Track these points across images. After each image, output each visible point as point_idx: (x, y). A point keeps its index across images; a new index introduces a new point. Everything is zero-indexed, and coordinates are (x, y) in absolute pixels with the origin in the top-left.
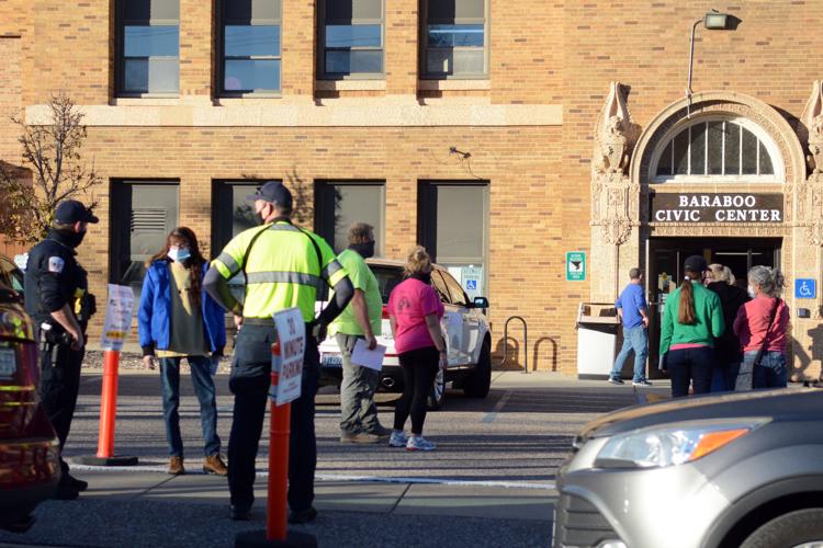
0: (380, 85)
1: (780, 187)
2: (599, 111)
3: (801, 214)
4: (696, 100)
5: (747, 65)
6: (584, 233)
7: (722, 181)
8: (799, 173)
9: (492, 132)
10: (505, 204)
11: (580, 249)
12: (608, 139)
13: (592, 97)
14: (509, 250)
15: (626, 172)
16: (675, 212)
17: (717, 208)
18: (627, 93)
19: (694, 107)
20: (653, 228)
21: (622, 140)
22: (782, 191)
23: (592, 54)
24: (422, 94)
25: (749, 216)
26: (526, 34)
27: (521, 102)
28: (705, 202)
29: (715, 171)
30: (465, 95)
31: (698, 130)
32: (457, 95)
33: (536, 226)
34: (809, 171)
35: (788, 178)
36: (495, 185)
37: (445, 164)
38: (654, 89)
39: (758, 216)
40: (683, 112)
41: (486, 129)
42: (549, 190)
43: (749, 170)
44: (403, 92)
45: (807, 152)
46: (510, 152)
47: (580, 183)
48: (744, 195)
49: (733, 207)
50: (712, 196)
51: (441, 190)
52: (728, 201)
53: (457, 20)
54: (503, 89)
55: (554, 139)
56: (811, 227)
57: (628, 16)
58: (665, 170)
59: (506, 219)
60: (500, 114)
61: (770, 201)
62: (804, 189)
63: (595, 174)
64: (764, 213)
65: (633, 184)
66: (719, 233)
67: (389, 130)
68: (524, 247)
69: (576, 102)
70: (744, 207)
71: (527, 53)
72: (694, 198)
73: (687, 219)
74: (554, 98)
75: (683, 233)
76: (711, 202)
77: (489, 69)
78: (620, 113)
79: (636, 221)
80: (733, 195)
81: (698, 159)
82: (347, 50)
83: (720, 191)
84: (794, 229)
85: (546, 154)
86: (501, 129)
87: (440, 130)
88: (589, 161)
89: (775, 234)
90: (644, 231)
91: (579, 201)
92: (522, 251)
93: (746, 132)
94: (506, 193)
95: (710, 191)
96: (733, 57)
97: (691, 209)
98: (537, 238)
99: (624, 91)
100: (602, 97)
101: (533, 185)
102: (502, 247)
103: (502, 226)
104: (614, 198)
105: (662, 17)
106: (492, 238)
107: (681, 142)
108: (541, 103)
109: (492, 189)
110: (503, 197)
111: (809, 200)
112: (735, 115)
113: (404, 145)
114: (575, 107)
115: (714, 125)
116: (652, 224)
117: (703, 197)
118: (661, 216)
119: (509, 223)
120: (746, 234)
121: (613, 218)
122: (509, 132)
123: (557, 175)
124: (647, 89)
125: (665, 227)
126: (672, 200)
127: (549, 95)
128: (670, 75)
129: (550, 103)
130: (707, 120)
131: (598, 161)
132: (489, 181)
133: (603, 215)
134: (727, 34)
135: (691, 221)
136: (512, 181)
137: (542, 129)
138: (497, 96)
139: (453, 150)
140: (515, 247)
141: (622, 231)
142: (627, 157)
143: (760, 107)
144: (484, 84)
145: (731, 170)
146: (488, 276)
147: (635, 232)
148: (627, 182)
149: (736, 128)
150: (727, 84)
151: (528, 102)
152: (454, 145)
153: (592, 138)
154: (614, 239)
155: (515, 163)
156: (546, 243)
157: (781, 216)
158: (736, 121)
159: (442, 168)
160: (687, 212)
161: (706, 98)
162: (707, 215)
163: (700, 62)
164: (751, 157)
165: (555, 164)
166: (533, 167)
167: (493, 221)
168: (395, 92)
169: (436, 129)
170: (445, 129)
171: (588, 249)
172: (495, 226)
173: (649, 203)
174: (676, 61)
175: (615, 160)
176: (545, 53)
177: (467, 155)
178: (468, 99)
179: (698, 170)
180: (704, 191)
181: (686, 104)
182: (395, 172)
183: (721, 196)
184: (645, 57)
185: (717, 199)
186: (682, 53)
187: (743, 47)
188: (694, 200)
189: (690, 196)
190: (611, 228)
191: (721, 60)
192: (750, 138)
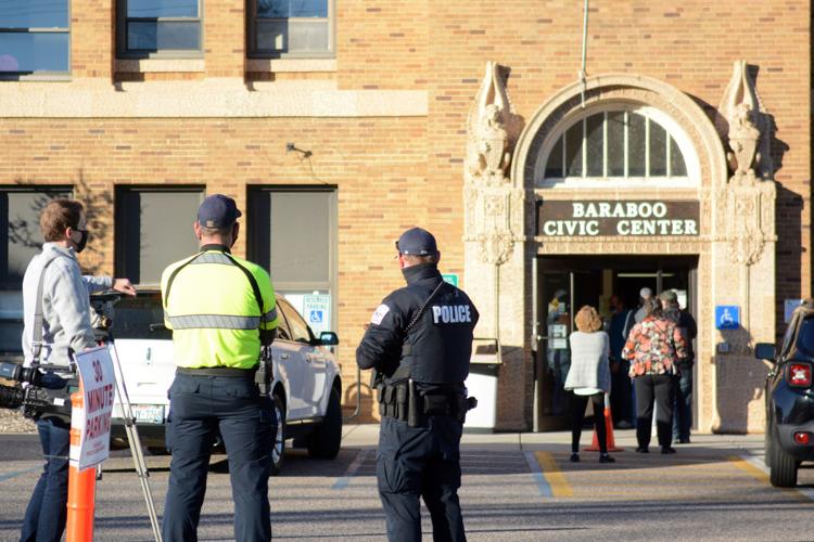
0: (197, 65)
1: (695, 193)
2: (473, 98)
3: (721, 225)
4: (592, 85)
5: (654, 42)
6: (456, 250)
7: (625, 184)
8: (719, 175)
9: (340, 125)
10: (356, 215)
11: (451, 271)
12: (484, 134)
13: (464, 81)
14: (362, 273)
15: (507, 174)
16: (568, 223)
17: (618, 219)
18: (507, 76)
19: (589, 93)
20: (541, 244)
21: (502, 134)
22: (698, 197)
23: (464, 27)
24: (251, 77)
25: (658, 228)
26: (380, 2)
27: (375, 87)
28: (605, 211)
29: (616, 171)
30: (305, 78)
31: (595, 121)
32: (294, 78)
34: (731, 173)
35: (706, 181)
36: (344, 191)
37: (281, 164)
38: (540, 71)
39: (670, 228)
40: (576, 99)
41: (331, 121)
42: (412, 198)
43: (658, 171)
44: (227, 74)
45: (727, 149)
46: (362, 150)
47: (450, 189)
48: (652, 202)
49: (638, 217)
50: (613, 204)
51: (275, 198)
52: (632, 210)
54: (352, 71)
55: (417, 133)
56: (734, 241)
58: (554, 172)
59: (358, 233)
60: (350, 103)
61: (684, 209)
62: (725, 194)
63: (468, 176)
64: (676, 224)
65: (516, 189)
66: (622, 250)
67: (207, 122)
68: (380, 268)
69: (444, 87)
70: (652, 217)
71: (382, 26)
72: (591, 206)
73: (582, 232)
74: (417, 82)
75: (578, 250)
76: (612, 211)
77: (335, 46)
78: (498, 101)
79: (521, 236)
80: (638, 202)
81: (594, 157)
82: (154, 20)
83: (623, 198)
84: (713, 244)
85: (407, 152)
86: (352, 121)
87: (274, 122)
88: (461, 161)
89: (690, 251)
90: (531, 247)
91: (449, 210)
92: (379, 273)
93: (654, 126)
94: (358, 201)
95: (610, 198)
96: (636, 31)
97: (587, 220)
99: (503, 73)
100: (476, 81)
101: (392, 191)
102: (354, 268)
103: (352, 243)
104: (493, 206)
106: (341, 258)
107: (574, 136)
108: (400, 88)
109: (341, 196)
110: (354, 206)
111: (731, 207)
112: (639, 104)
113: (229, 141)
114: (442, 93)
115: (615, 116)
116: (539, 239)
117: (601, 205)
118: (551, 228)
119: (363, 238)
120: (655, 250)
121: (493, 231)
122: (362, 125)
123: (422, 178)
124: (532, 70)
125: (557, 241)
126: (564, 209)
127: (412, 77)
128: (560, 53)
129: (412, 88)
130: (605, 109)
131: (472, 161)
132: (336, 186)
133: (479, 229)
134: (629, 3)
135: (587, 235)
136: (365, 185)
137: (402, 121)
138: (345, 78)
139: (292, 147)
140: (371, 268)
141: (503, 247)
142: (507, 156)
143: (672, 94)
144: (329, 65)
145: (636, 171)
146: (337, 306)
147: (519, 249)
148: (508, 187)
149: (641, 120)
150: (629, 65)
151: (384, 87)
152: (291, 141)
153: (464, 132)
154: (493, 258)
155: (369, 163)
157: (697, 228)
158: (641, 112)
159: (275, 169)
160: (582, 223)
161: (604, 83)
162: (608, 227)
163: (597, 37)
164: (659, 156)
165: (419, 164)
166: (391, 169)
167: (343, 236)
168: (217, 74)
169: (269, 121)
170: (281, 121)
171: (461, 270)
172: (344, 243)
173: (535, 212)
174: (568, 37)
175: (494, 159)
176: (405, 26)
177: (308, 154)
178: (309, 83)
179: (595, 171)
180: (603, 197)
181: (580, 89)
182: (218, 175)
183: (624, 203)
184: (529, 31)
185: (619, 208)
186: (575, 27)
187: (649, 20)
188: (591, 207)
189: (586, 203)
190: (489, 244)
191: (622, 35)
192: (658, 132)
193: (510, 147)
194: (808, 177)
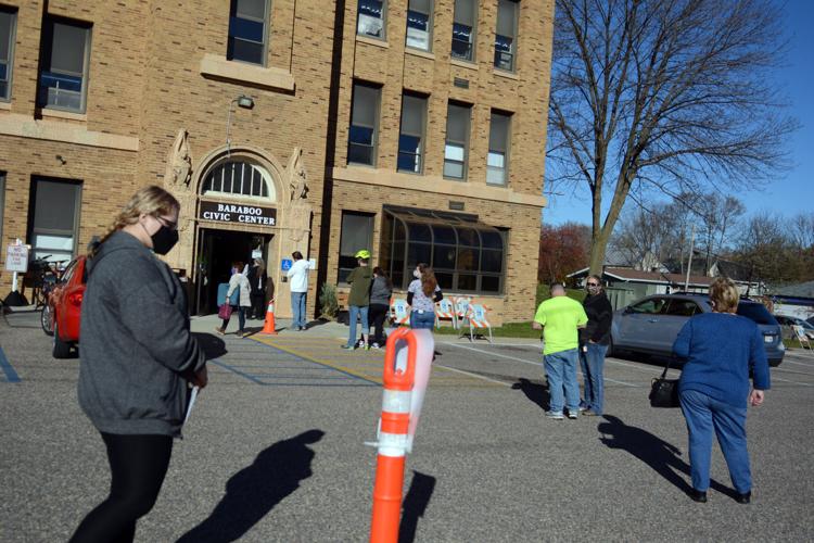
0: (8, 106)
1: (275, 205)
2: (171, 145)
3: (286, 222)
4: (233, 148)
5: (260, 131)
7: (241, 197)
8: (287, 198)
9: (87, 149)
10: (93, 197)
13: (167, 136)
14: (94, 228)
15: (188, 186)
16: (215, 214)
17: (239, 214)
18: (189, 137)
19: (231, 151)
21: (186, 166)
22: (276, 208)
23: (169, 109)
25: (257, 220)
26: (114, 89)
27: (108, 132)
28: (233, 209)
29: (237, 191)
30: (67, 122)
32: (61, 121)
34: (292, 199)
35: (280, 200)
36: (87, 184)
37: (51, 166)
38: (206, 137)
39: (262, 221)
40: (226, 153)
41: (83, 147)
42: (124, 192)
43: (256, 193)
44: (25, 113)
46: (98, 164)
48: (256, 208)
49: (249, 214)
50: (237, 206)
52: (246, 210)
53: (53, 70)
54: (96, 122)
55: (130, 159)
56: (292, 230)
57: (192, 89)
58: (206, 187)
59: (93, 207)
60: (95, 138)
61: (269, 212)
62: (289, 209)
63: (166, 185)
64: (266, 219)
65: (192, 194)
66: (240, 229)
68: (105, 226)
69: (156, 137)
70: (255, 215)
71: (114, 101)
73: (222, 219)
74: (131, 133)
75: (220, 227)
76: (237, 210)
77: (85, 106)
78: (184, 148)
79: (193, 217)
80: (249, 207)
81: (227, 183)
84: (282, 231)
85: (123, 168)
86: (94, 148)
88: (162, 176)
89: (271, 233)
90: (197, 224)
93: (256, 172)
94: (95, 190)
95: (236, 203)
96: (253, 125)
97: (225, 213)
99: (187, 135)
100: (173, 137)
101: (113, 187)
102: (90, 225)
103: (90, 212)
105: (213, 94)
106: (82, 219)
108: (122, 134)
109: (85, 186)
110: (92, 193)
111: (292, 215)
112: (251, 161)
113: (22, 150)
114: (156, 140)
115: (239, 165)
116: (201, 220)
117: (232, 206)
118: (208, 215)
119: (96, 210)
120: (255, 230)
122: (99, 151)
123: (130, 182)
124: (202, 136)
125: (212, 222)
126: (214, 207)
127: (129, 129)
128: (216, 130)
129: (127, 136)
130: (236, 160)
131: (169, 177)
132: (83, 181)
134: (249, 111)
135: (224, 220)
136: (98, 182)
138: (92, 125)
139: (59, 158)
141: (185, 222)
142: (188, 177)
144: (81, 117)
145: (246, 192)
146: (77, 244)
147: (192, 223)
148: (189, 193)
149: (251, 169)
150: (248, 140)
151: (113, 133)
152: (59, 154)
153: (165, 162)
155: (102, 171)
157: (275, 222)
159: (48, 168)
160: (222, 214)
161: (239, 147)
162: (234, 217)
163: (234, 125)
164: (259, 188)
165: (129, 175)
166: (114, 175)
167: (85, 207)
168: (18, 112)
170: (54, 143)
172: (85, 211)
173: (200, 207)
174: (221, 122)
175: (182, 178)
176: (128, 103)
177: (64, 163)
178: (71, 125)
179: (228, 190)
180: (233, 203)
181: (227, 149)
182: (15, 167)
183: (243, 207)
184: (202, 116)
185: (240, 209)
186: (224, 118)
187: (258, 120)
188: (227, 207)
189: (225, 205)
191: (246, 125)
192: (257, 174)
193: (190, 173)
194: (321, 203)
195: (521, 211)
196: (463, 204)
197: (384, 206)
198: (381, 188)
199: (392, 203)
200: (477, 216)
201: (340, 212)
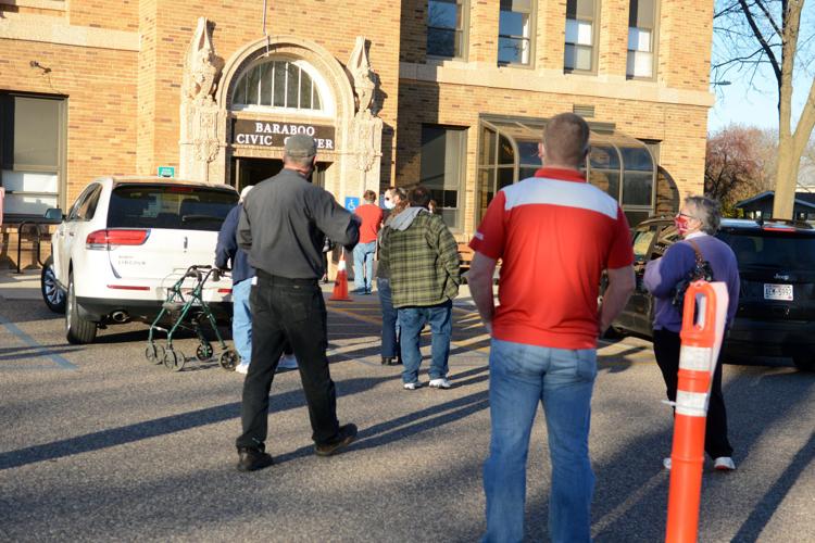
1: (332, 121)
2: (188, 42)
3: (350, 144)
4: (273, 42)
5: (308, 17)
6: (173, 150)
7: (285, 112)
8: (349, 111)
9: (71, 51)
10: (83, 118)
11: (170, 164)
13: (183, 29)
14: (87, 161)
15: (214, 99)
16: (252, 136)
17: (285, 135)
18: (213, 29)
19: (272, 47)
20: (235, 149)
21: (213, 70)
22: (334, 125)
27: (99, 26)
28: (276, 129)
29: (279, 104)
30: (41, 13)
31: (270, 65)
32: (33, 12)
33: (111, 140)
34: (357, 111)
35: (340, 114)
36: (73, 101)
37: (26, 76)
38: (234, 27)
40: (263, 50)
41: (65, 48)
42: (124, 109)
43: (306, 105)
45: (355, 95)
46: (88, 71)
47: (171, 105)
48: (306, 126)
50: (282, 125)
51: (19, 102)
52: (294, 130)
54: (81, 12)
55: (129, 62)
56: (358, 155)
58: (237, 99)
59: (83, 132)
60: (81, 35)
61: (325, 132)
62: (353, 124)
63: (184, 98)
64: (321, 141)
65: (220, 110)
68: (101, 159)
69: (168, 32)
72: (268, 125)
73: (261, 143)
74: (129, 26)
75: (259, 155)
76: (281, 130)
78: (207, 45)
79: (224, 143)
80: (298, 125)
81: (266, 92)
83: (288, 121)
84: (343, 157)
85: (121, 76)
86: (81, 49)
87: (21, 43)
88: (179, 86)
89: (327, 159)
90: (229, 150)
91: (169, 121)
92: (99, 162)
93: (304, 73)
94: (84, 109)
95: (280, 121)
96: (298, 8)
97: (265, 135)
98: (112, 151)
99: (211, 26)
100: (190, 30)
101: (110, 103)
102: (81, 158)
103: (80, 139)
104: (206, 121)
106: (69, 149)
108: (117, 28)
109: (70, 103)
110: (82, 112)
111: (357, 134)
112: (297, 57)
114: (167, 36)
115: (280, 65)
116: (234, 146)
117: (275, 125)
118: (241, 139)
119: (87, 136)
121: (205, 139)
122: (88, 53)
123: (131, 96)
124: (229, 27)
125: (245, 150)
126: (250, 125)
127: (126, 22)
128: (247, 17)
129: (125, 30)
130: (276, 59)
131: (189, 87)
132: (67, 96)
133: (196, 136)
135: (265, 145)
136: (90, 97)
137: (118, 53)
138: (76, 17)
139: (36, 64)
140: (93, 158)
141: (213, 150)
143: (323, 53)
145: (292, 104)
146: (63, 184)
147: (222, 152)
148: (216, 108)
149: (296, 69)
150: (292, 30)
151: (105, 27)
152: (34, 58)
153: (181, 66)
154: (205, 157)
155: (93, 81)
156: (121, 156)
157: (333, 145)
158: (297, 63)
159: (21, 80)
160: (262, 137)
161: (281, 41)
162: (278, 140)
163: (272, 9)
164: (304, 94)
165: (130, 85)
166: (110, 87)
167: (71, 133)
169: (17, 42)
170: (26, 43)
171: (178, 165)
172: (73, 138)
173: (233, 126)
174: (253, 6)
175: (206, 87)
177: (48, 70)
178: (45, 17)
179: (266, 103)
180: (276, 120)
181: (266, 44)
183: (289, 125)
185: (285, 128)
186: (259, 0)
187: (305, 1)
188: (267, 127)
189: (264, 123)
190: (203, 147)
191: (288, 9)
192: (306, 79)
193: (217, 80)
195: (677, 114)
196: (592, 108)
197: (482, 116)
198: (476, 90)
199: (491, 112)
200: (613, 125)
201: (419, 127)
